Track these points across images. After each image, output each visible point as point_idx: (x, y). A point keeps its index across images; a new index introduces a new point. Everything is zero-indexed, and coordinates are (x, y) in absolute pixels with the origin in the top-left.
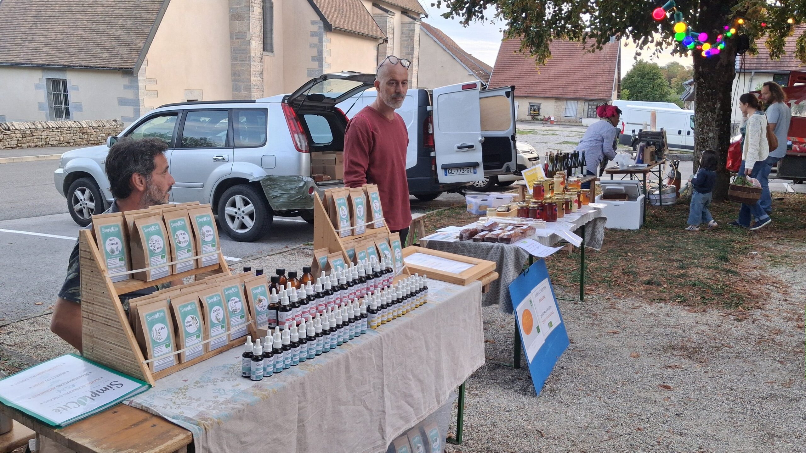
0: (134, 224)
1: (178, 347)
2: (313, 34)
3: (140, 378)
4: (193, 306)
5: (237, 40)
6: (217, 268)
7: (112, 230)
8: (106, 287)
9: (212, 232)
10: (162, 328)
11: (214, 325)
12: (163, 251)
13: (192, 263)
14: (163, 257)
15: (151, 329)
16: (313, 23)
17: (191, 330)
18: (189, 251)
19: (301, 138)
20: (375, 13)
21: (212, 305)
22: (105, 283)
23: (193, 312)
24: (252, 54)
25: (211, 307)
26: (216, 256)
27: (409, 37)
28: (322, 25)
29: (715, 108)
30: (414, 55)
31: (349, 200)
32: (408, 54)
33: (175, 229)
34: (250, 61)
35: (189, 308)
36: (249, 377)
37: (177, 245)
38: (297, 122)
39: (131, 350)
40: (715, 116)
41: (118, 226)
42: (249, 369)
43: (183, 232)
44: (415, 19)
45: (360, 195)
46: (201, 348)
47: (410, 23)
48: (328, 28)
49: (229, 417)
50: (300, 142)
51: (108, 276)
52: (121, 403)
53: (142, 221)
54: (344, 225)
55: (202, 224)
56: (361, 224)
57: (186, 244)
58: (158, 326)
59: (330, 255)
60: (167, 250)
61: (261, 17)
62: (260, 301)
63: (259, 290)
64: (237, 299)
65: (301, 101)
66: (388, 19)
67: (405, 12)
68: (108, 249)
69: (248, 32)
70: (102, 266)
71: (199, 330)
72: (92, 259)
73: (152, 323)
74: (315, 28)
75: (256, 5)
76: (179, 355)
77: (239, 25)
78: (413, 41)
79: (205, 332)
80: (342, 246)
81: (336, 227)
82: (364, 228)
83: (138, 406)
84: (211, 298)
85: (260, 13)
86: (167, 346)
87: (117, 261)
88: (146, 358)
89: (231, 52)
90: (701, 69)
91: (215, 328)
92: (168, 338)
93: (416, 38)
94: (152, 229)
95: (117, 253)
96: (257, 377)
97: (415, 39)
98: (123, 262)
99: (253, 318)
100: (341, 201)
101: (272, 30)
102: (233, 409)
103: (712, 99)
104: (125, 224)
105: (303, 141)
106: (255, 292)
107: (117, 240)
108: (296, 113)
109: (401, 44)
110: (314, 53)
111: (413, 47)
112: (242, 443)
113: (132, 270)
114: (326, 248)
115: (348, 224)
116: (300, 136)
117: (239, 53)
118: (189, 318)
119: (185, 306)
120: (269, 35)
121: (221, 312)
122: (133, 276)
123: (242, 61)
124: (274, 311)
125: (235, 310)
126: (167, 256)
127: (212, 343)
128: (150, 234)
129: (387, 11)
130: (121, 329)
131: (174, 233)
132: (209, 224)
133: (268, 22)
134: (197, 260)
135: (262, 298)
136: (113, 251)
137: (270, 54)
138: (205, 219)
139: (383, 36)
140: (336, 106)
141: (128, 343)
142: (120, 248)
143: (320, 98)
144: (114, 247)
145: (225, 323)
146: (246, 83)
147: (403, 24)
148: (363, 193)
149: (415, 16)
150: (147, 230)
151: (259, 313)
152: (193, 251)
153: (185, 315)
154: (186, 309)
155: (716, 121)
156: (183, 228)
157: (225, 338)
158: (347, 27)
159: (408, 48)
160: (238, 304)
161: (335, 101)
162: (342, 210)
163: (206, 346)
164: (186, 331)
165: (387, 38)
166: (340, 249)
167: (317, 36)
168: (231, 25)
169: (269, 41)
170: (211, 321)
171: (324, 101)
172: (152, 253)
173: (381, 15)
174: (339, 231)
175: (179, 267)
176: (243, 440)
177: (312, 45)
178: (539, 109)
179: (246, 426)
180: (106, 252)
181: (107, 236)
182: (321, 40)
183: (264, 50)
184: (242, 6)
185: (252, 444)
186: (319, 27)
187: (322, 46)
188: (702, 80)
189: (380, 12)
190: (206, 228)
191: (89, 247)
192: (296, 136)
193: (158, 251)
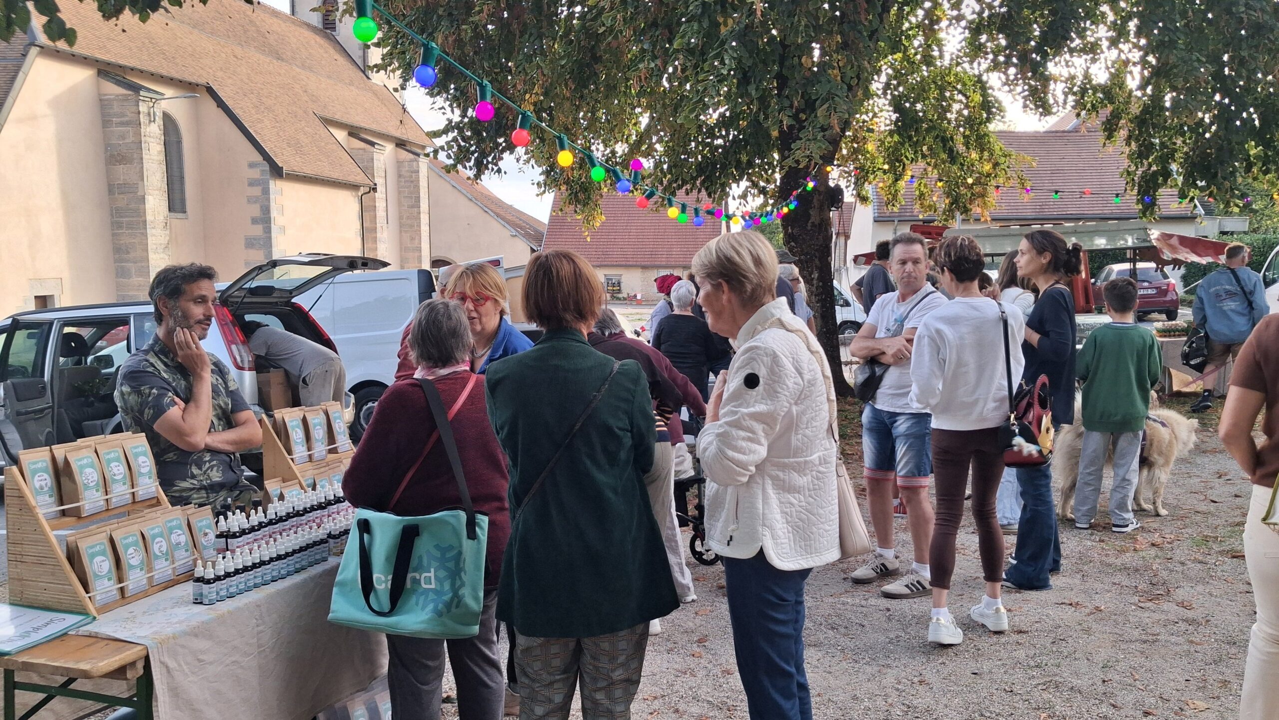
0: (66, 458)
1: (120, 580)
2: (252, 183)
3: (83, 612)
4: (135, 538)
5: (122, 196)
6: (154, 501)
7: (39, 465)
8: (38, 524)
9: (148, 463)
10: (103, 561)
11: (157, 557)
12: (97, 484)
13: (129, 496)
14: (97, 491)
15: (91, 562)
16: (252, 165)
17: (134, 562)
18: (124, 484)
19: (243, 351)
20: (353, 147)
21: (154, 537)
22: (37, 519)
23: (135, 544)
24: (149, 218)
25: (154, 539)
26: (154, 489)
27: (412, 182)
28: (267, 167)
29: (813, 279)
30: (421, 209)
31: (305, 421)
32: (412, 207)
33: (109, 461)
34: (146, 228)
35: (130, 540)
36: (201, 603)
37: (112, 478)
38: (234, 326)
39: (70, 585)
40: (814, 289)
41: (45, 461)
42: (201, 595)
43: (117, 464)
44: (418, 155)
45: (318, 414)
46: (145, 581)
47: (411, 161)
48: (277, 171)
49: (185, 634)
50: (241, 356)
51: (41, 512)
52: (66, 634)
53: (74, 453)
54: (300, 450)
55: (137, 455)
56: (320, 448)
57: (121, 476)
58: (99, 559)
59: (283, 485)
60: (101, 482)
61: (162, 157)
62: (206, 534)
63: (204, 523)
64: (180, 532)
65: (239, 297)
66: (376, 156)
67: (401, 144)
68: (37, 485)
69: (140, 183)
70: (33, 503)
71: (142, 562)
72: (22, 497)
73: (93, 556)
74: (255, 174)
75: (152, 140)
76: (122, 590)
77: (122, 172)
78: (417, 187)
79: (148, 564)
80: (299, 475)
81: (290, 452)
82: (324, 453)
83: (86, 634)
84: (153, 529)
85: (159, 152)
86: (109, 579)
87: (47, 498)
88: (87, 592)
89: (112, 215)
90: (790, 231)
91: (159, 561)
92: (109, 571)
93: (423, 183)
94: (85, 461)
95: (46, 489)
96: (210, 600)
97: (421, 184)
98: (53, 499)
99: (199, 552)
100: (294, 423)
101: (182, 178)
102: (188, 626)
103: (808, 267)
104: (53, 459)
105: (244, 354)
106: (199, 525)
107: (46, 476)
108: (233, 315)
109: (399, 193)
110: (255, 210)
111: (419, 197)
112: (200, 661)
113: (62, 505)
114: (280, 478)
115: (305, 448)
116: (241, 347)
117: (127, 217)
118: (131, 550)
119: (125, 538)
120: (177, 186)
121: (164, 543)
122: (64, 513)
123: (132, 228)
124: (224, 540)
125: (179, 544)
126: (102, 490)
127: (156, 577)
128: (82, 467)
129: (372, 144)
130: (58, 565)
131: (108, 465)
132: (145, 454)
133: (175, 166)
134: (133, 493)
135: (207, 531)
136: (42, 488)
137: (180, 215)
138: (140, 449)
139: (368, 182)
140: (293, 300)
141: (67, 578)
142: (49, 484)
143: (268, 290)
144: (43, 483)
145: (170, 555)
146: (139, 264)
147: (399, 163)
148: (322, 413)
149: (419, 151)
150: (79, 463)
151: (205, 548)
152: (129, 483)
153: (127, 547)
154: (127, 541)
155: (816, 295)
156: (117, 460)
157: (170, 572)
158: (309, 171)
159: (411, 198)
160: (182, 537)
161: (291, 293)
162: (296, 432)
163: (150, 579)
164: (129, 563)
165: (375, 184)
166: (297, 478)
167: (259, 185)
168: (108, 173)
169: (177, 196)
170: (155, 554)
171: (275, 295)
172: (87, 487)
173: (364, 149)
174: (294, 457)
175: (114, 502)
176: (201, 657)
177: (251, 200)
178: (619, 283)
179: (201, 644)
180: (35, 489)
181: (35, 472)
182: (266, 192)
183: (170, 210)
184: (127, 141)
185: (211, 663)
186: (263, 171)
187: (268, 200)
188: (793, 244)
189: (362, 145)
190: (141, 459)
191: (17, 484)
192: (234, 347)
193: (91, 484)
